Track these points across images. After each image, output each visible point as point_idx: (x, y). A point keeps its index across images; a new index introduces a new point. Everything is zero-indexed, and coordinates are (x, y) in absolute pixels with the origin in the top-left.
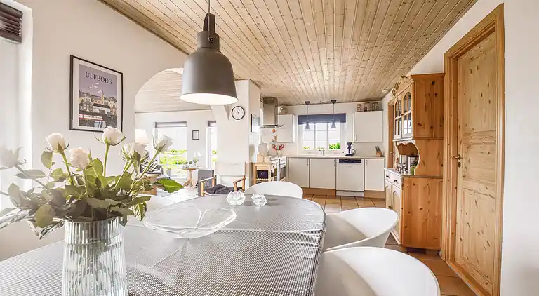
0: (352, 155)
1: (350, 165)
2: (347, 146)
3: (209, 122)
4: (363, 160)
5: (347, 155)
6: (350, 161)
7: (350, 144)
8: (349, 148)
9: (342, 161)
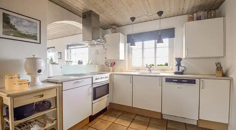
0: (182, 73)
1: (180, 85)
2: (175, 63)
3: (68, 46)
4: (197, 81)
5: (176, 73)
6: (180, 81)
7: (179, 60)
8: (179, 65)
9: (169, 80)
